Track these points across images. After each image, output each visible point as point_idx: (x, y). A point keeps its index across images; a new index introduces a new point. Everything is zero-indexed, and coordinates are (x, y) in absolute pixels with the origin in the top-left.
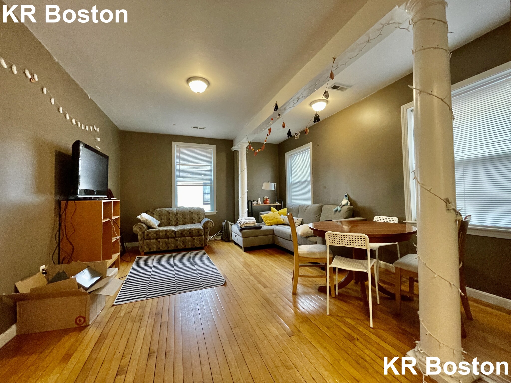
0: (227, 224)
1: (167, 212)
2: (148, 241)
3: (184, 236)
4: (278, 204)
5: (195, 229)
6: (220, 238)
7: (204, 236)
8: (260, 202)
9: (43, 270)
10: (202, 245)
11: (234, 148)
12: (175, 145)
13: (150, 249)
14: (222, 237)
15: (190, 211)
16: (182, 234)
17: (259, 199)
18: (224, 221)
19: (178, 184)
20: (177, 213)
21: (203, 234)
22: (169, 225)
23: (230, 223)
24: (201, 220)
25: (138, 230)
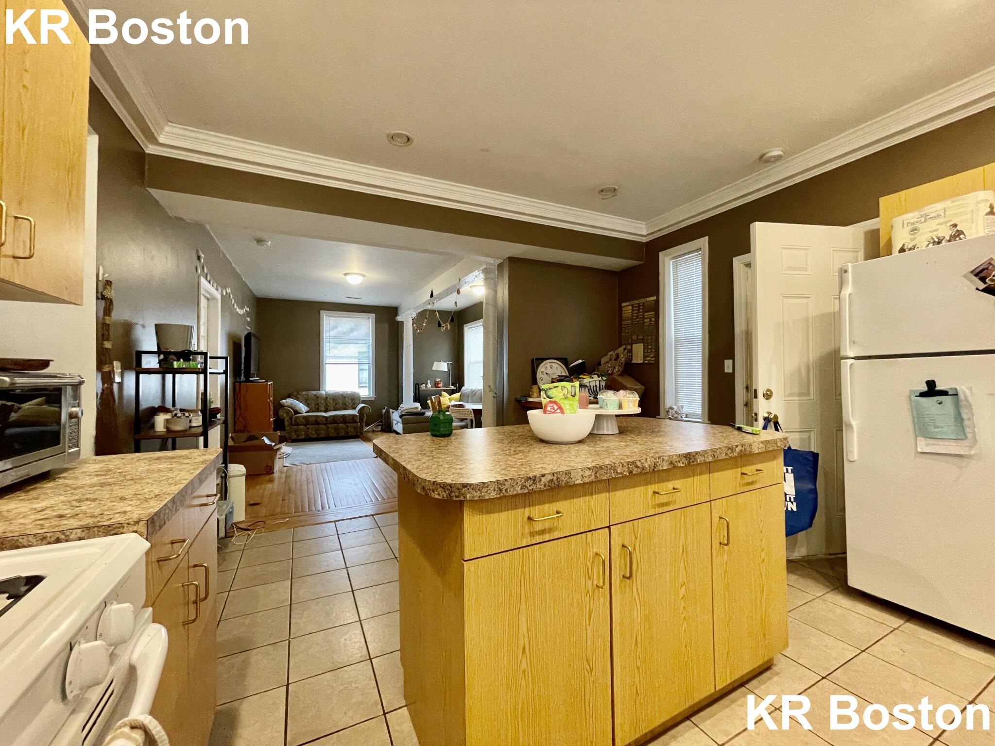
0: (388, 412)
1: (315, 395)
2: (295, 427)
3: (336, 423)
4: (453, 387)
5: (349, 415)
6: (379, 428)
7: (359, 424)
8: (429, 385)
9: (231, 437)
10: (357, 433)
11: (399, 318)
12: (323, 313)
13: (298, 436)
14: (382, 428)
15: (342, 396)
16: (334, 419)
17: (429, 381)
18: (384, 408)
19: (327, 362)
20: (327, 398)
21: (358, 421)
22: (318, 411)
23: (391, 410)
24: (355, 405)
25: (285, 415)
